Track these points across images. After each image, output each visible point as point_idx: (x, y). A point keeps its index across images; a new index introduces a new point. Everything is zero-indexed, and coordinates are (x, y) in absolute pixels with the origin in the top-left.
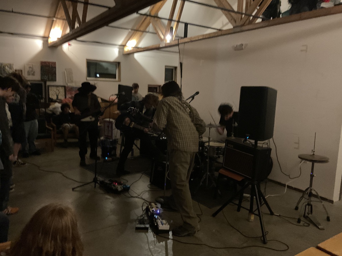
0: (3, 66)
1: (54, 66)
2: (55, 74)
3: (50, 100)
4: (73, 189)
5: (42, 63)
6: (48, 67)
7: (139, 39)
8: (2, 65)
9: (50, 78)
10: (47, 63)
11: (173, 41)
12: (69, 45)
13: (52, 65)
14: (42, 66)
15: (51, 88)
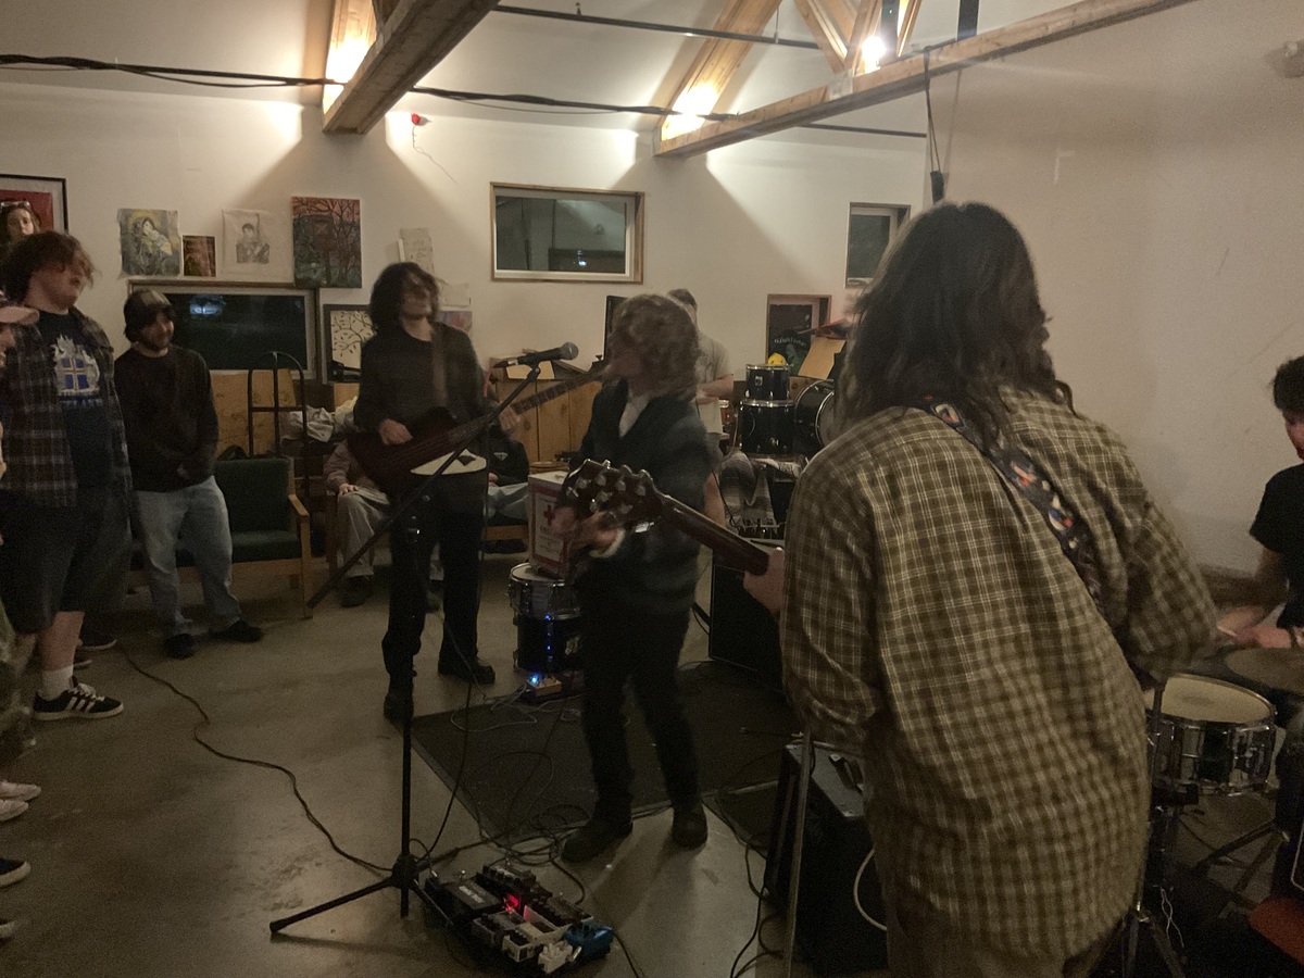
0: (131, 222)
1: (349, 220)
3: (335, 373)
4: (276, 926)
5: (299, 205)
6: (324, 226)
7: (729, 79)
8: (127, 219)
9: (335, 273)
10: (318, 206)
11: (899, 63)
12: (417, 120)
13: (341, 217)
14: (299, 219)
15: (339, 318)
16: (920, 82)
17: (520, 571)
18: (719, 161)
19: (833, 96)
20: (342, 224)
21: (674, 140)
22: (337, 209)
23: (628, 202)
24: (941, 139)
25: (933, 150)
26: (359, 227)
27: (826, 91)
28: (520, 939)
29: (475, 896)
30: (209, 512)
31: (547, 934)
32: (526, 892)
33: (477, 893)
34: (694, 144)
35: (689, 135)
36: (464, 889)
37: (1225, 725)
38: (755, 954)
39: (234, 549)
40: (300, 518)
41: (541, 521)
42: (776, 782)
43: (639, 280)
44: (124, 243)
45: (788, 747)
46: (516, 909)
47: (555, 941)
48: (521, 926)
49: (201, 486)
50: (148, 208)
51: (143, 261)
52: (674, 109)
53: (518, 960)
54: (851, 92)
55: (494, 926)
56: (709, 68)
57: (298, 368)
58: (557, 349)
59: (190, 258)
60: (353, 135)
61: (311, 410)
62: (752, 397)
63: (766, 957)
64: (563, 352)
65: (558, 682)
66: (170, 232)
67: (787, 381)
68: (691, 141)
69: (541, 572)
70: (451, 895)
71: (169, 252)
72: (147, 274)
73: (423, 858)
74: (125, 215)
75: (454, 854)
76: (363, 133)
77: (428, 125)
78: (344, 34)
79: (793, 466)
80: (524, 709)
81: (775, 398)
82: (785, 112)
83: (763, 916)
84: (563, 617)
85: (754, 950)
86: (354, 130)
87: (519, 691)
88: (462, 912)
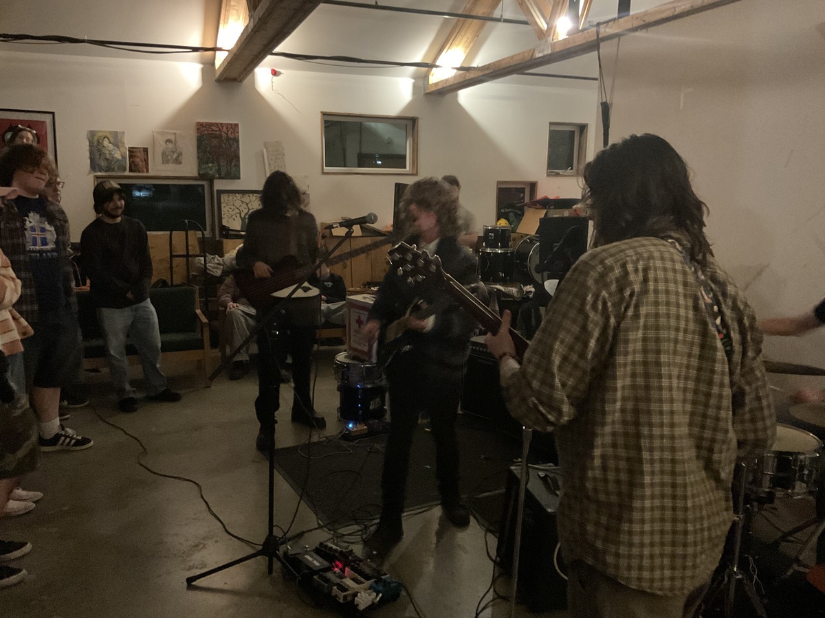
0: (96, 138)
1: (232, 136)
2: (237, 157)
3: (224, 233)
4: (190, 580)
5: (201, 127)
6: (218, 140)
7: (472, 44)
8: (93, 138)
9: (224, 170)
10: (213, 128)
11: (581, 33)
12: (275, 73)
13: (227, 134)
14: (201, 136)
15: (226, 198)
16: (594, 45)
17: (341, 357)
18: (465, 97)
19: (538, 55)
20: (228, 139)
21: (437, 83)
22: (225, 129)
23: (408, 123)
24: (608, 82)
25: (602, 88)
26: (238, 141)
27: (534, 51)
28: (343, 588)
29: (316, 562)
30: (147, 321)
31: (362, 585)
32: (346, 559)
33: (316, 560)
34: (450, 86)
35: (447, 80)
36: (308, 557)
37: (791, 454)
38: (492, 598)
39: (162, 343)
40: (203, 324)
41: (354, 326)
42: (504, 490)
43: (415, 173)
44: (91, 152)
45: (512, 468)
46: (340, 569)
47: (366, 590)
48: (344, 580)
49: (142, 304)
50: (106, 130)
51: (103, 164)
52: (437, 64)
53: (342, 601)
54: (550, 52)
55: (327, 580)
56: (460, 37)
57: (200, 230)
58: (364, 217)
59: (133, 161)
60: (235, 83)
61: (209, 257)
62: (487, 246)
63: (499, 600)
64: (368, 219)
65: (365, 427)
66: (120, 144)
67: (510, 236)
68: (448, 84)
69: (354, 358)
70: (300, 562)
71: (120, 158)
72: (106, 172)
73: (282, 538)
74: (92, 134)
75: (301, 535)
76: (241, 81)
77: (281, 76)
78: (228, 19)
79: (513, 290)
80: (345, 444)
81: (501, 248)
82: (508, 65)
83: (496, 575)
84: (369, 386)
85: (490, 596)
86: (235, 80)
87: (341, 432)
88: (306, 571)
